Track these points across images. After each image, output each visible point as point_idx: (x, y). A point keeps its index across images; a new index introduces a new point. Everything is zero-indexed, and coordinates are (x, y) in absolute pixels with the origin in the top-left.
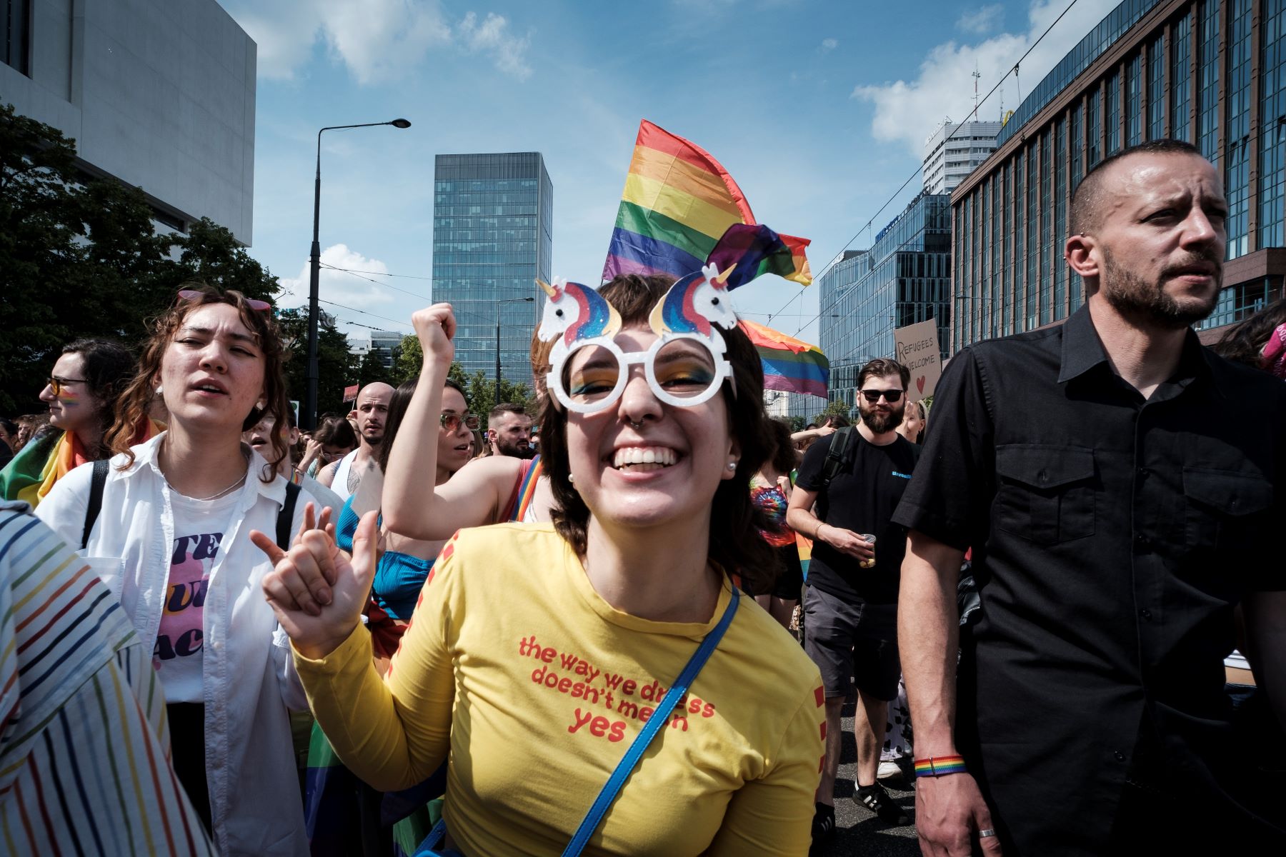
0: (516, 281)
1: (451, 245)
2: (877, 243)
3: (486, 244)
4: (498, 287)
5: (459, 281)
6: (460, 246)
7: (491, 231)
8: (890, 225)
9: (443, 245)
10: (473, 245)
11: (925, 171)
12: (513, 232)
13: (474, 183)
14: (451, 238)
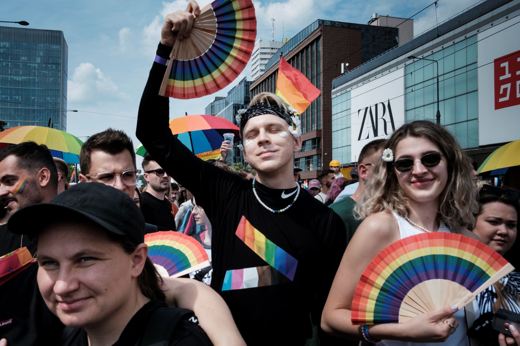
0: (48, 98)
1: (9, 77)
2: (228, 95)
3: (31, 78)
4: (38, 101)
5: (14, 97)
6: (15, 78)
7: (34, 71)
8: (233, 89)
9: (4, 76)
10: (23, 78)
11: (252, 60)
12: (47, 72)
13: (23, 44)
14: (9, 73)
